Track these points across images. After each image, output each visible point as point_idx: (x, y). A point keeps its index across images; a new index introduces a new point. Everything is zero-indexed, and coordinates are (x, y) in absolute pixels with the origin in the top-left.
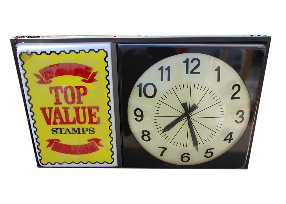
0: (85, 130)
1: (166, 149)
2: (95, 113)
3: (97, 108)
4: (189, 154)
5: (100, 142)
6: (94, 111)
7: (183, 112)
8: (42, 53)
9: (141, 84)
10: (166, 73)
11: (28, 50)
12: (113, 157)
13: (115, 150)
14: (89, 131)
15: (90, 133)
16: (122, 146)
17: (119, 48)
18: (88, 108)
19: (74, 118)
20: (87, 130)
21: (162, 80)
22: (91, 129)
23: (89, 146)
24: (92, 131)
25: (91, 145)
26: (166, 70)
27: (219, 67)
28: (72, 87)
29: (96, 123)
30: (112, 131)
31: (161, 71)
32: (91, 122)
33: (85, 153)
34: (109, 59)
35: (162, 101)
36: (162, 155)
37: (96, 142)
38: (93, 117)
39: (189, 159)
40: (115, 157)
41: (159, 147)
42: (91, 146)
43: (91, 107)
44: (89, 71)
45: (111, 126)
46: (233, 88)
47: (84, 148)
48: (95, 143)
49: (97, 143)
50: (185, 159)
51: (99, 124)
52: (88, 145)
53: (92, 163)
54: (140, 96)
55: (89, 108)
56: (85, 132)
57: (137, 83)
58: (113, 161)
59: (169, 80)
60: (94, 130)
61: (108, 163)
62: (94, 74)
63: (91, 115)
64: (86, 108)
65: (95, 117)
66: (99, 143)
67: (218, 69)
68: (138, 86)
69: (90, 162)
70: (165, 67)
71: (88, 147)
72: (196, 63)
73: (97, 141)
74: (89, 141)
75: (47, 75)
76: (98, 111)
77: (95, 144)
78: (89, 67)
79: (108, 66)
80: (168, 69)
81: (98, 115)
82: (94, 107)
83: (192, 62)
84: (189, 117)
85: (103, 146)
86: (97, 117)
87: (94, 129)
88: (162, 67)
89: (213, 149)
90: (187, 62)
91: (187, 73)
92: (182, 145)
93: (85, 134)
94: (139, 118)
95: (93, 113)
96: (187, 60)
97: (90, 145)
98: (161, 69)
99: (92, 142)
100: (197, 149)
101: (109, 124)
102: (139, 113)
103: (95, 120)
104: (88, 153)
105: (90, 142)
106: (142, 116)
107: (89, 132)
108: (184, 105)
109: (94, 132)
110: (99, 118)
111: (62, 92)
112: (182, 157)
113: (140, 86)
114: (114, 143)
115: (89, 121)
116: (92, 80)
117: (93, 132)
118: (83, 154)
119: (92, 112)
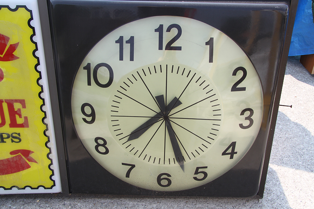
0: (5, 136)
1: (133, 166)
2: (19, 110)
3: (23, 102)
4: (169, 175)
5: (31, 155)
6: (17, 106)
7: (158, 110)
9: (89, 64)
10: (127, 47)
12: (53, 178)
13: (55, 167)
14: (11, 138)
15: (13, 141)
16: (67, 161)
17: (52, 6)
18: (7, 101)
20: (8, 137)
21: (121, 58)
22: (14, 135)
23: (13, 162)
24: (16, 138)
25: (17, 161)
26: (127, 42)
27: (212, 39)
29: (21, 126)
30: (49, 138)
31: (119, 44)
32: (14, 124)
33: (8, 173)
34: (36, 23)
35: (123, 92)
36: (128, 175)
37: (24, 156)
38: (17, 116)
39: (170, 182)
40: (57, 178)
41: (123, 164)
42: (16, 162)
43: (12, 100)
44: (3, 42)
45: (47, 130)
46: (234, 74)
47: (4, 164)
48: (23, 157)
49: (26, 158)
50: (164, 182)
51: (28, 126)
52: (11, 160)
53: (19, 189)
54: (89, 84)
55: (8, 101)
56: (5, 140)
57: (85, 64)
58: (54, 185)
59: (132, 59)
60: (20, 136)
61: (45, 188)
62: (13, 48)
63: (13, 113)
64: (3, 102)
65: (20, 116)
66: (29, 157)
67: (210, 43)
68: (85, 68)
69: (17, 187)
70: (126, 38)
71: (12, 163)
72: (175, 31)
73: (26, 153)
74: (12, 153)
76: (24, 106)
77: (22, 158)
78: (3, 35)
79: (34, 34)
80: (131, 41)
81: (24, 112)
82: (16, 101)
83: (169, 30)
84: (167, 119)
85: (36, 162)
86: (23, 115)
87: (19, 134)
88: (121, 38)
89: (206, 167)
90: (160, 30)
91: (160, 48)
92: (157, 161)
93: (5, 142)
94: (89, 119)
95: (16, 110)
96: (161, 26)
97: (15, 160)
98: (120, 41)
99: (17, 155)
100: (182, 167)
101: (44, 127)
102: (88, 110)
103: (20, 121)
104: (12, 173)
105: (14, 156)
106: (93, 115)
107: (12, 139)
109: (20, 140)
110: (26, 118)
112: (159, 179)
113: (88, 68)
114: (54, 156)
115: (10, 123)
117: (18, 140)
118: (3, 174)
119: (15, 107)
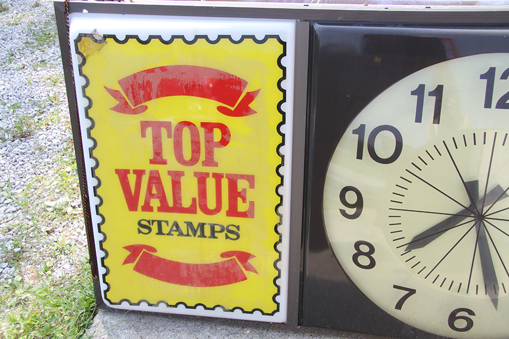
0: (217, 228)
1: (412, 292)
2: (244, 190)
3: (251, 179)
4: (471, 312)
5: (251, 261)
6: (242, 185)
7: (466, 202)
8: (128, 37)
9: (362, 127)
10: (429, 103)
11: (95, 31)
12: (277, 298)
13: (283, 282)
14: (225, 232)
15: (227, 237)
16: (303, 275)
17: (317, 36)
18: (228, 176)
19: (194, 200)
20: (222, 231)
21: (418, 119)
22: (231, 228)
23: (222, 268)
24: (233, 233)
25: (229, 267)
26: (431, 94)
28: (194, 125)
29: (244, 215)
30: (281, 237)
31: (417, 96)
32: (233, 211)
33: (213, 285)
34: (289, 62)
35: (414, 172)
36: (399, 306)
37: (240, 260)
38: (240, 200)
39: (470, 324)
40: (283, 299)
41: (395, 287)
42: (227, 269)
43: (237, 175)
44: (238, 88)
45: (280, 224)
47: (210, 271)
48: (239, 263)
49: (242, 264)
50: (461, 324)
51: (253, 217)
52: (221, 266)
53: (225, 310)
54: (360, 156)
55: (230, 177)
56: (216, 234)
57: (355, 124)
58: (278, 310)
59: (437, 118)
60: (239, 230)
61: (263, 314)
62: (250, 97)
63: (235, 194)
64: (223, 177)
65: (244, 200)
66: (246, 264)
68: (355, 132)
69: (223, 307)
70: (430, 87)
71: (221, 271)
73: (244, 257)
74: (223, 255)
75: (138, 92)
76: (252, 186)
77: (237, 264)
78: (239, 79)
79: (284, 77)
80: (438, 92)
81: (251, 195)
82: (242, 177)
83: (505, 76)
84: (480, 218)
85: (256, 272)
86: (248, 199)
87: (238, 228)
88: (422, 88)
90: (489, 76)
91: (488, 105)
92: (456, 286)
93: (217, 238)
94: (351, 211)
95: (239, 190)
96: (492, 71)
97: (226, 266)
98: (419, 92)
99: (230, 258)
100: (495, 302)
101: (276, 219)
102: (351, 198)
103: (242, 207)
104: (219, 285)
105: (226, 259)
106: (359, 204)
107: (226, 234)
108: (471, 187)
109: (238, 237)
110: (252, 204)
111: (169, 136)
112: (453, 317)
113: (360, 131)
114: (284, 265)
115: (227, 210)
116: (243, 110)
117: (235, 237)
118: (206, 286)
119: (238, 187)
